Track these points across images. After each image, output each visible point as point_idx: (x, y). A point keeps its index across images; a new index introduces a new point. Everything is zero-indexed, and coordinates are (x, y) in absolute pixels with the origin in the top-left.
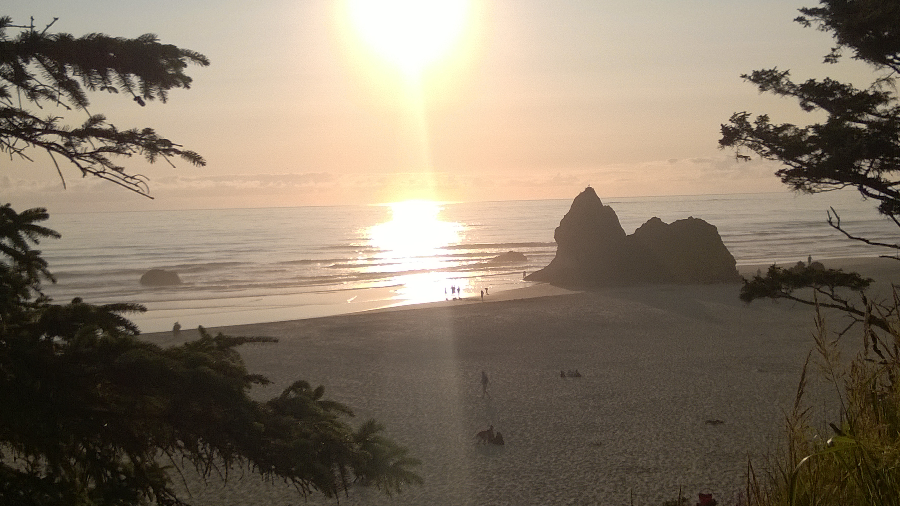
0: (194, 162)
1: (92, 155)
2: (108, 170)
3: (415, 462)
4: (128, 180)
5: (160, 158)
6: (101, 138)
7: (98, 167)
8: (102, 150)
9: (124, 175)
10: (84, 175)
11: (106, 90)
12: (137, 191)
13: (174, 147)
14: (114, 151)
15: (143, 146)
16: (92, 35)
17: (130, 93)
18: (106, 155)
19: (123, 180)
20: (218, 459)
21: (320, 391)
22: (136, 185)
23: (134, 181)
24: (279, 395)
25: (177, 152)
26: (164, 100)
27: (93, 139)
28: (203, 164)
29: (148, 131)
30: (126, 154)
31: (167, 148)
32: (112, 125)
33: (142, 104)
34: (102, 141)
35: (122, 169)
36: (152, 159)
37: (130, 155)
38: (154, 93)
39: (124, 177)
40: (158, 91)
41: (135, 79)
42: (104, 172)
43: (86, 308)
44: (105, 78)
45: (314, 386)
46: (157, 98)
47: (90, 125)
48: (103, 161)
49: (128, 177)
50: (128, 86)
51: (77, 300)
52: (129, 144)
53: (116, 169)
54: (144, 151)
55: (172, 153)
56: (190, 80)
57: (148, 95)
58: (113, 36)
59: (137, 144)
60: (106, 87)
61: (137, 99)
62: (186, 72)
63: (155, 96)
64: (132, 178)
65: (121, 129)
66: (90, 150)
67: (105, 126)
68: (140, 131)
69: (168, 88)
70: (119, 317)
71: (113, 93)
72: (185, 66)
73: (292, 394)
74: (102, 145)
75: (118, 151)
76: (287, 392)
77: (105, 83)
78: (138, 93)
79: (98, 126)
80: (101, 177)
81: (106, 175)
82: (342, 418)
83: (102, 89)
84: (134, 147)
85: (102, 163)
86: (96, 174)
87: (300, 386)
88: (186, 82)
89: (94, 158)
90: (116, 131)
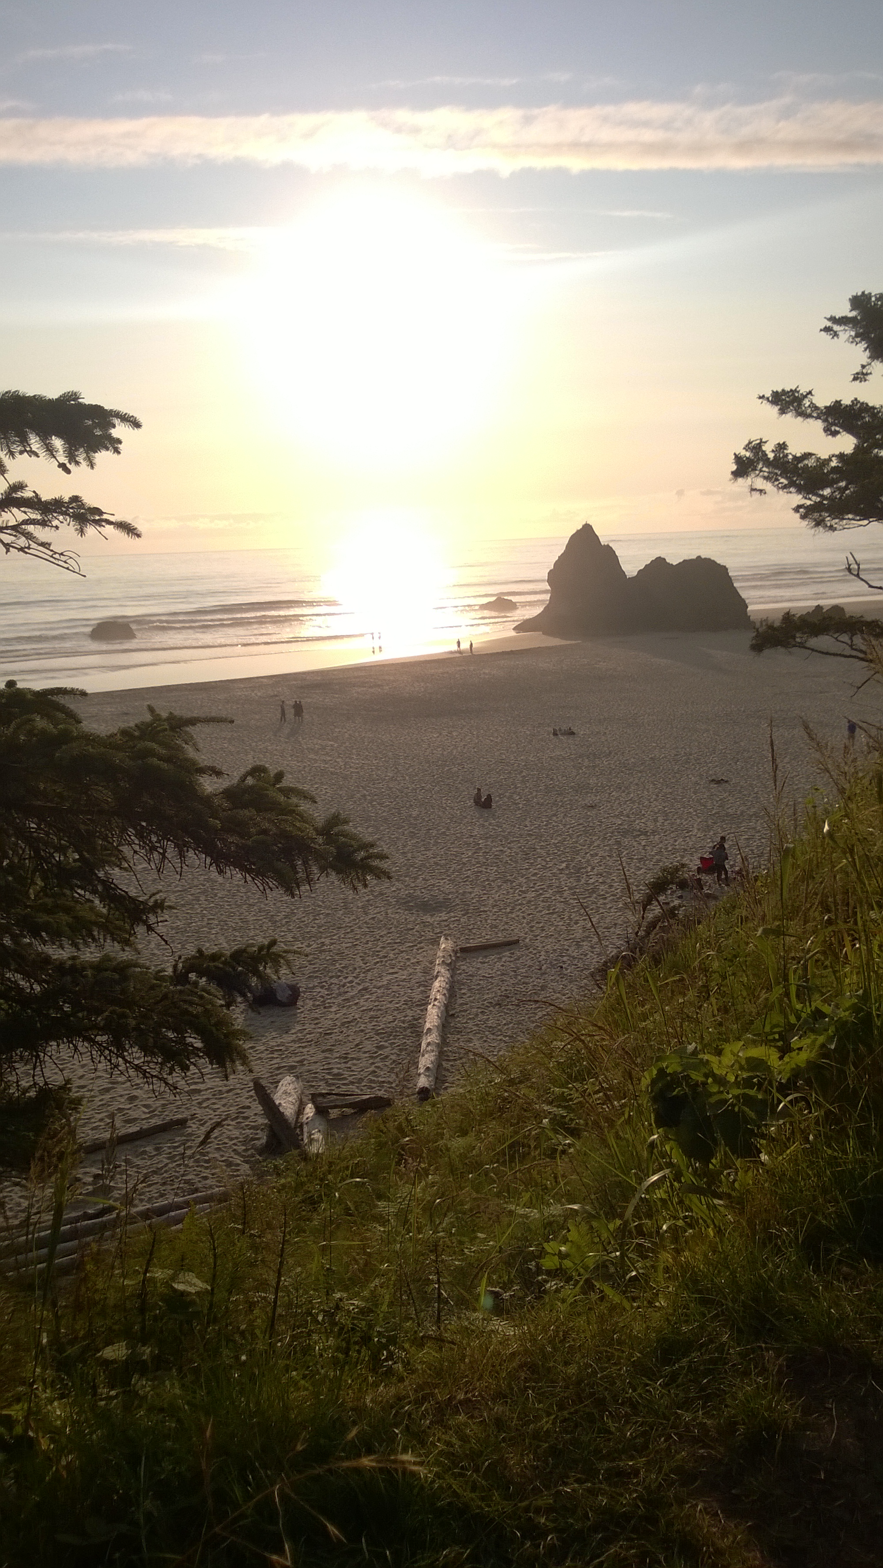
0: (128, 534)
1: (14, 528)
2: (33, 545)
3: (382, 857)
4: (57, 556)
5: (91, 530)
6: (22, 509)
7: (22, 542)
8: (25, 522)
9: (52, 551)
10: (8, 551)
11: (26, 454)
12: (68, 569)
13: (105, 517)
14: (39, 524)
15: (71, 517)
16: (7, 393)
17: (53, 459)
18: (30, 528)
19: (52, 556)
20: (171, 851)
21: (279, 776)
22: (65, 562)
24: (235, 781)
25: (109, 522)
26: (92, 465)
27: (15, 510)
28: (139, 536)
29: (75, 499)
30: (52, 526)
31: (97, 518)
32: (34, 492)
33: (68, 471)
34: (25, 512)
35: (50, 544)
36: (82, 532)
37: (57, 527)
38: (81, 458)
39: (51, 553)
40: (85, 455)
41: (58, 443)
42: (29, 548)
44: (24, 441)
45: (273, 771)
46: (84, 464)
47: (10, 494)
48: (29, 536)
49: (56, 553)
50: (51, 451)
52: (55, 515)
53: (43, 544)
54: (72, 523)
55: (104, 524)
56: (119, 441)
57: (72, 458)
58: (30, 393)
59: (62, 513)
60: (26, 451)
61: (62, 466)
62: (115, 433)
63: (82, 461)
64: (62, 554)
65: (45, 497)
66: (13, 522)
67: (27, 494)
68: (66, 499)
69: (95, 452)
70: (58, 704)
71: (34, 458)
72: (114, 426)
73: (250, 781)
74: (23, 517)
75: (44, 523)
76: (243, 779)
77: (24, 446)
78: (63, 459)
79: (19, 494)
80: (26, 553)
81: (31, 551)
82: (304, 806)
83: (21, 453)
84: (61, 518)
85: (27, 538)
86: (21, 549)
87: (257, 771)
88: (114, 444)
89: (17, 531)
90: (40, 499)
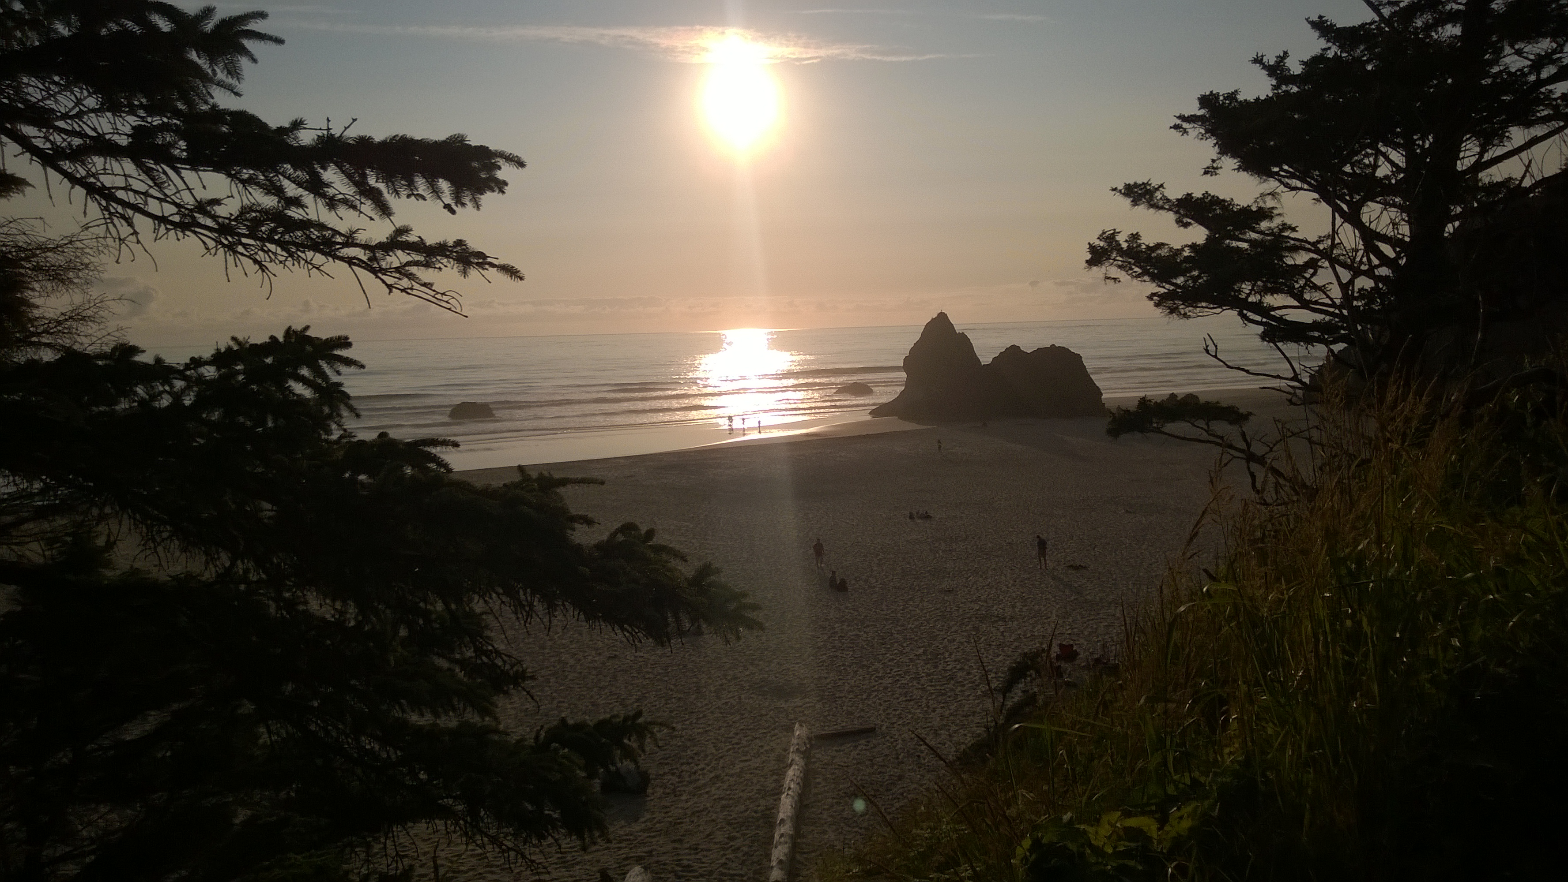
0: (511, 276)
1: (397, 270)
2: (416, 286)
3: (755, 607)
4: (439, 296)
5: (474, 272)
6: (408, 252)
7: (405, 283)
8: (409, 264)
9: (434, 291)
10: (391, 292)
11: (413, 197)
12: (449, 309)
13: (489, 260)
14: (423, 266)
15: (454, 260)
16: (395, 137)
17: (438, 201)
18: (414, 270)
19: (434, 297)
20: (539, 607)
21: (650, 534)
22: (447, 302)
23: (445, 298)
24: (605, 537)
25: (492, 265)
26: (478, 207)
27: (399, 253)
28: (521, 279)
29: (459, 243)
30: (435, 268)
31: (481, 261)
32: (420, 237)
33: (453, 212)
34: (408, 254)
35: (432, 285)
36: (465, 273)
37: (440, 269)
38: (466, 200)
39: (433, 293)
40: (471, 197)
41: (444, 185)
42: (412, 289)
43: (394, 443)
44: (411, 185)
45: (644, 529)
46: (470, 205)
47: (395, 237)
48: (411, 276)
49: (438, 293)
50: (437, 192)
51: (383, 435)
52: (439, 258)
53: (425, 285)
54: (456, 265)
55: (487, 266)
56: (505, 183)
57: (459, 201)
58: (418, 137)
59: (447, 257)
60: (413, 194)
61: (447, 207)
62: (500, 175)
63: (468, 203)
64: (443, 294)
65: (430, 241)
66: (396, 264)
67: (412, 238)
68: (451, 243)
69: (482, 194)
70: (430, 453)
71: (421, 201)
72: (499, 168)
73: (620, 538)
74: (409, 259)
75: (427, 265)
76: (614, 535)
77: (412, 190)
78: (448, 200)
79: (404, 238)
80: (409, 294)
81: (414, 292)
82: (674, 563)
83: (409, 196)
84: (445, 261)
85: (409, 279)
86: (404, 290)
87: (628, 528)
88: (501, 186)
89: (400, 273)
90: (424, 244)
